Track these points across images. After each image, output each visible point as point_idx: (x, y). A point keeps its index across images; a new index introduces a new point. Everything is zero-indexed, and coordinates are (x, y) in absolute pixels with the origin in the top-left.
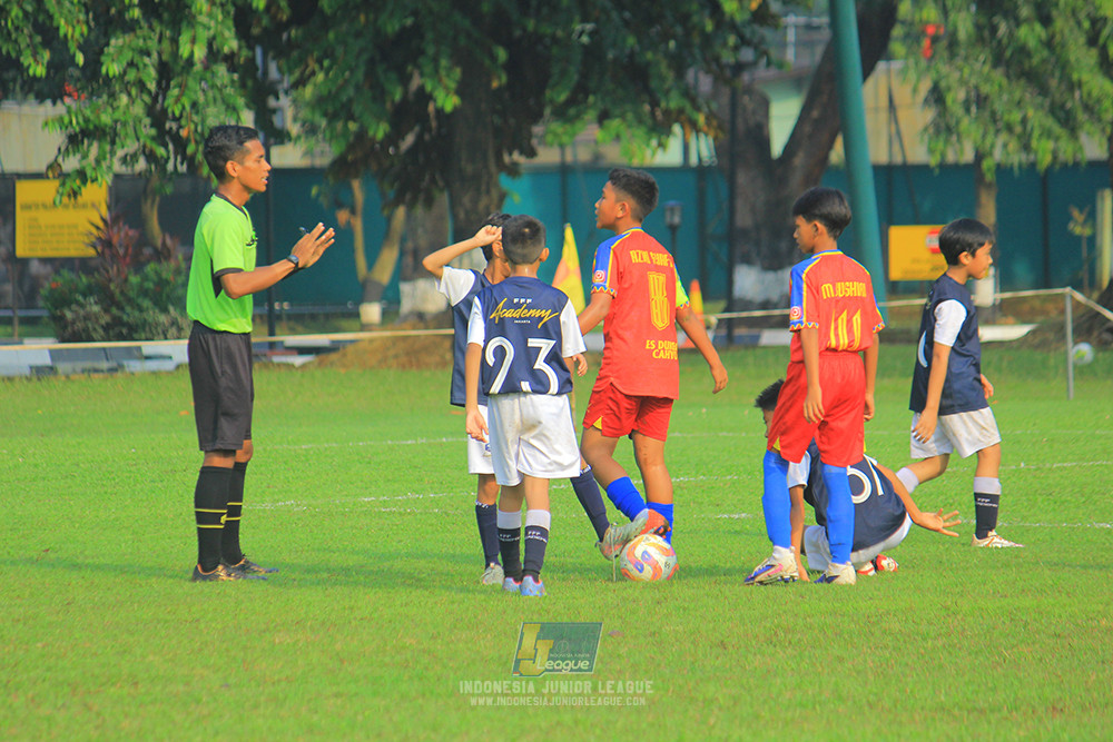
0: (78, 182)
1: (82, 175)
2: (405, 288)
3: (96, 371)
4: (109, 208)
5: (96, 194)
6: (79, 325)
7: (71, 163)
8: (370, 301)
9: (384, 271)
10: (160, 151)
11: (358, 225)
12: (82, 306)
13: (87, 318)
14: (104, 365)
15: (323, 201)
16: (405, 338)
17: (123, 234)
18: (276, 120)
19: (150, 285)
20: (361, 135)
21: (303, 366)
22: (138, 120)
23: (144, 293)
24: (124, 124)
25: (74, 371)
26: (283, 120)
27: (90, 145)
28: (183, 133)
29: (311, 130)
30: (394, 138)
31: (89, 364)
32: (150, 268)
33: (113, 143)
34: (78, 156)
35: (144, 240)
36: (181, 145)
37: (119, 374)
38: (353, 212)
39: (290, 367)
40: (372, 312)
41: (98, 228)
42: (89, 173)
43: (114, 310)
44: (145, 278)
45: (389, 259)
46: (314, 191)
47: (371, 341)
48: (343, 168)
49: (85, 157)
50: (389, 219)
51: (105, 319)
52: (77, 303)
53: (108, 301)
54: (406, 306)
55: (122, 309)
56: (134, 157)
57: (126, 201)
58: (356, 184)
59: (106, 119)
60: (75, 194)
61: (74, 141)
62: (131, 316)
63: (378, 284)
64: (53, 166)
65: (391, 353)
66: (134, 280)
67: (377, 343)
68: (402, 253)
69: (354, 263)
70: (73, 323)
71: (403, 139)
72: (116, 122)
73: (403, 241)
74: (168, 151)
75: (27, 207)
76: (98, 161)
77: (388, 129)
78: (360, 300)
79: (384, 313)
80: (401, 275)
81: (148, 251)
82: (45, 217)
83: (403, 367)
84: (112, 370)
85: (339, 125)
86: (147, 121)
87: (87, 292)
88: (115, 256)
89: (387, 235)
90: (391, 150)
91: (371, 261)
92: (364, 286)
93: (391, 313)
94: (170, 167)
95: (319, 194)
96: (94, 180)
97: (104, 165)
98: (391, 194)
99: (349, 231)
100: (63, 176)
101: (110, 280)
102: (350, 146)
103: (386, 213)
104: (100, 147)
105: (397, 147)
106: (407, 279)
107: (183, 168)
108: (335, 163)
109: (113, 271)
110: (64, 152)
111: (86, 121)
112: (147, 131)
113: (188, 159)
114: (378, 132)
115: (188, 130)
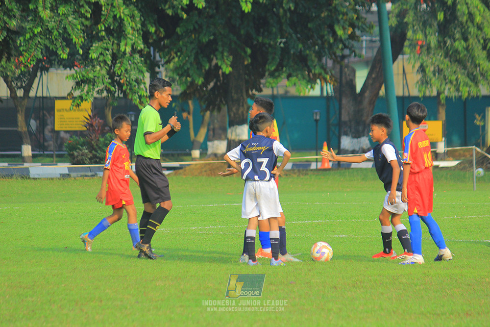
0: (80, 101)
1: (81, 98)
2: (209, 144)
3: (86, 176)
4: (92, 111)
5: (87, 105)
6: (80, 158)
7: (77, 93)
8: (196, 149)
9: (201, 137)
10: (112, 89)
11: (191, 118)
12: (81, 150)
13: (82, 155)
14: (90, 174)
15: (178, 109)
16: (209, 164)
17: (97, 121)
20: (192, 83)
21: (169, 175)
22: (104, 76)
24: (98, 78)
25: (78, 176)
27: (85, 86)
28: (122, 81)
29: (172, 80)
30: (205, 84)
31: (83, 173)
32: (108, 135)
33: (94, 85)
34: (80, 90)
35: (106, 124)
36: (120, 86)
37: (95, 177)
38: (189, 113)
40: (196, 153)
41: (87, 119)
42: (84, 97)
43: (94, 152)
44: (106, 139)
45: (203, 132)
46: (173, 105)
47: (196, 165)
48: (185, 96)
49: (82, 91)
50: (203, 116)
51: (90, 155)
52: (79, 149)
53: (91, 148)
54: (210, 151)
55: (97, 152)
56: (102, 91)
57: (99, 109)
58: (190, 102)
59: (91, 76)
60: (78, 105)
61: (78, 84)
62: (100, 154)
63: (199, 142)
64: (70, 94)
65: (203, 170)
66: (102, 140)
67: (197, 166)
68: (208, 130)
69: (189, 134)
70: (77, 157)
71: (209, 85)
72: (95, 77)
73: (209, 125)
74: (115, 89)
75: (59, 111)
76: (88, 93)
77: (203, 80)
78: (191, 149)
79: (201, 154)
80: (208, 139)
81: (107, 128)
82: (67, 115)
83: (209, 175)
84: (92, 176)
85: (184, 79)
86: (107, 76)
87: (83, 145)
88: (94, 130)
89: (202, 123)
90: (204, 89)
91: (196, 133)
92: (193, 143)
93: (204, 154)
94: (116, 95)
95: (175, 106)
96: (86, 100)
97: (90, 94)
98: (204, 106)
99: (187, 121)
100: (74, 98)
101: (92, 140)
102: (188, 87)
103: (202, 114)
104: (88, 87)
105: (207, 88)
106: (210, 140)
107: (121, 95)
108: (182, 94)
109: (93, 136)
110: (75, 89)
111: (83, 76)
112: (107, 80)
113: (123, 92)
114: (199, 81)
115: (124, 80)
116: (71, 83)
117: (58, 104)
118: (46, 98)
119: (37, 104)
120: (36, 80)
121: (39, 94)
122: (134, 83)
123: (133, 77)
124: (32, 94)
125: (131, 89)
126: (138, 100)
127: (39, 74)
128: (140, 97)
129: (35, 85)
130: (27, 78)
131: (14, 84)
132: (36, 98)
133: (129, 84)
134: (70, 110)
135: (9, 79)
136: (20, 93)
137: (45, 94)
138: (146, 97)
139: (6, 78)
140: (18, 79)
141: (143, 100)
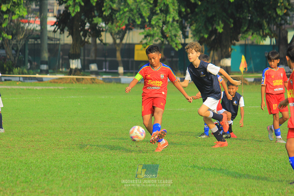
0: (146, 45)
7: (144, 41)
18: (186, 34)
20: (203, 37)
22: (158, 33)
24: (155, 34)
26: (188, 34)
27: (148, 38)
29: (194, 36)
30: (209, 37)
33: (153, 37)
36: (166, 38)
49: (147, 40)
50: (210, 53)
56: (157, 40)
59: (152, 33)
61: (146, 37)
64: (141, 42)
71: (212, 37)
74: (164, 39)
75: (137, 50)
76: (150, 41)
77: (208, 35)
82: (140, 52)
85: (199, 34)
86: (160, 33)
94: (164, 42)
98: (210, 48)
102: (201, 39)
104: (151, 38)
105: (211, 39)
107: (167, 43)
110: (143, 39)
111: (148, 33)
112: (160, 35)
113: (168, 41)
114: (206, 36)
115: (168, 35)
116: (143, 36)
117: (137, 47)
118: (131, 44)
119: (126, 47)
120: (126, 35)
121: (128, 42)
122: (173, 37)
123: (173, 33)
124: (124, 41)
125: (172, 40)
127: (127, 32)
128: (176, 44)
129: (125, 37)
130: (122, 34)
131: (115, 36)
132: (126, 44)
133: (171, 37)
134: (141, 50)
135: (113, 34)
136: (118, 41)
137: (131, 42)
138: (179, 44)
139: (111, 34)
140: (118, 34)
141: (178, 45)
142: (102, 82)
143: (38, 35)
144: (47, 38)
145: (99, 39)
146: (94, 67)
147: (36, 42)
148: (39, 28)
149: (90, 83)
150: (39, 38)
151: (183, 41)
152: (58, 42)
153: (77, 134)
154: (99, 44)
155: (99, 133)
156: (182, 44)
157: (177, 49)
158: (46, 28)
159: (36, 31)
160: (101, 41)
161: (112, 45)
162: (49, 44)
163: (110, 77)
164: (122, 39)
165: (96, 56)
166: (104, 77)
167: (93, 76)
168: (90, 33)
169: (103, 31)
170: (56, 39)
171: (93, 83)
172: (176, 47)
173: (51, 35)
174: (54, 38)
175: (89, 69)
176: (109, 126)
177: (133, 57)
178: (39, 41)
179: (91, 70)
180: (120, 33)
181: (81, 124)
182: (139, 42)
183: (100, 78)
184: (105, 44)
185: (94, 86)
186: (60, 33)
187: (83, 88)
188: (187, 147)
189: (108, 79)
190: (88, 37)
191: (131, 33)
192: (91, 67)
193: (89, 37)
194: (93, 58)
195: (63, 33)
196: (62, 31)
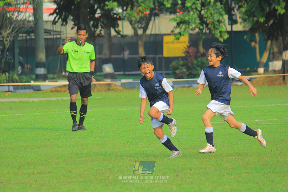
0: (179, 35)
1: (180, 34)
2: (270, 63)
3: (185, 87)
4: (189, 43)
5: (185, 39)
7: (177, 31)
8: (261, 67)
9: (265, 59)
10: (201, 27)
11: (257, 46)
12: (181, 69)
13: (182, 73)
14: (187, 85)
15: (248, 40)
16: (270, 77)
17: (192, 50)
18: (234, 17)
19: (199, 64)
20: (258, 21)
21: (241, 85)
22: (195, 19)
23: (198, 66)
24: (192, 20)
25: (179, 87)
26: (236, 18)
27: (182, 25)
28: (208, 22)
29: (244, 20)
30: (267, 21)
31: (182, 85)
32: (199, 59)
33: (189, 25)
34: (179, 29)
35: (198, 51)
36: (207, 25)
37: (190, 88)
38: (256, 43)
39: (237, 85)
40: (261, 70)
41: (185, 48)
42: (182, 33)
43: (190, 71)
44: (198, 62)
45: (266, 55)
46: (245, 37)
47: (260, 78)
48: (253, 30)
49: (181, 29)
50: (266, 44)
51: (187, 73)
52: (180, 69)
53: (188, 68)
54: (271, 68)
55: (191, 70)
56: (194, 29)
57: (194, 41)
58: (257, 35)
59: (187, 18)
60: (178, 39)
61: (178, 24)
62: (194, 72)
63: (263, 63)
64: (173, 31)
65: (266, 81)
66: (195, 62)
67: (262, 79)
68: (270, 54)
69: (256, 57)
70: (179, 74)
71: (270, 22)
72: (189, 19)
73: (270, 50)
74: (203, 27)
75: (167, 43)
76: (185, 30)
77: (265, 19)
78: (258, 67)
79: (264, 71)
80: (269, 60)
81: (199, 54)
82: (172, 46)
83: (269, 85)
84: (189, 87)
85: (251, 18)
86: (198, 19)
87: (183, 66)
88: (190, 56)
89: (265, 49)
90: (266, 25)
91: (261, 56)
92: (259, 63)
93: (266, 70)
94: (204, 31)
95: (246, 38)
96: (183, 35)
97: (186, 31)
98: (266, 37)
99: (255, 48)
100: (175, 35)
101: (189, 62)
102: (254, 24)
103: (265, 42)
104: (185, 26)
105: (268, 24)
106: (271, 61)
107: (208, 32)
108: (250, 29)
109: (189, 60)
110: (176, 28)
111: (181, 19)
112: (198, 21)
113: (209, 29)
114: (262, 20)
115: (209, 21)
116: (175, 24)
117: (166, 39)
118: (158, 35)
119: (152, 39)
120: (151, 23)
121: (153, 32)
122: (217, 23)
123: (216, 19)
124: (148, 32)
125: (214, 27)
126: (219, 34)
127: (153, 18)
128: (221, 32)
129: (150, 26)
130: (145, 21)
131: (136, 26)
132: (151, 35)
133: (213, 23)
134: (173, 42)
135: (133, 22)
136: (140, 32)
137: (157, 32)
138: (225, 32)
139: (131, 22)
140: (139, 22)
141: (222, 34)
142: (121, 88)
143: (31, 27)
144: (43, 31)
145: (115, 30)
146: (108, 68)
147: (28, 37)
148: (32, 18)
149: (106, 91)
150: (33, 32)
151: (229, 28)
152: (58, 36)
153: (94, 161)
154: (115, 36)
155: (124, 159)
156: (228, 33)
157: (222, 40)
158: (42, 18)
159: (29, 21)
160: (118, 32)
161: (132, 37)
162: (46, 39)
163: (130, 80)
164: (145, 29)
165: (111, 53)
166: (123, 81)
167: (108, 81)
168: (103, 22)
169: (120, 19)
170: (56, 31)
171: (109, 90)
172: (221, 36)
173: (49, 27)
174: (53, 31)
175: (102, 72)
176: (136, 148)
177: (162, 53)
178: (33, 36)
179: (104, 72)
180: (143, 20)
181: (98, 147)
182: (169, 32)
183: (118, 83)
184: (123, 36)
185: (110, 93)
186: (62, 25)
187: (97, 98)
188: (247, 175)
189: (129, 83)
190: (100, 28)
191: (157, 20)
192: (105, 69)
193: (102, 27)
194: (108, 56)
195: (67, 23)
196: (65, 21)
